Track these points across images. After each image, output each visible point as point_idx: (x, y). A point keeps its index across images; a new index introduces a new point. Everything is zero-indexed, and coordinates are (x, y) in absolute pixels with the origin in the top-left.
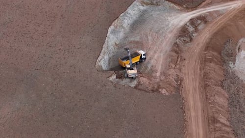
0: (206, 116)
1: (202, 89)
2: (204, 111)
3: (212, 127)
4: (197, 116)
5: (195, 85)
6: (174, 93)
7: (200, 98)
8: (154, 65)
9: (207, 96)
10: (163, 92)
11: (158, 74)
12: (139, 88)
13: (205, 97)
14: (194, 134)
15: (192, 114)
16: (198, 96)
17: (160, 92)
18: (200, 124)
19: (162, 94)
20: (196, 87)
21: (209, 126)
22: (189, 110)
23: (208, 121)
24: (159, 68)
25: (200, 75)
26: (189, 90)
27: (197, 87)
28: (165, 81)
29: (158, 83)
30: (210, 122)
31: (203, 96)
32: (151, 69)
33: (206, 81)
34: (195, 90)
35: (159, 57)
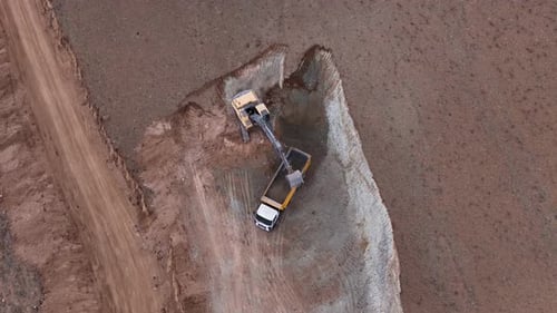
0: (48, 143)
1: (82, 218)
2: (57, 153)
3: (26, 117)
4: (67, 133)
5: (102, 225)
6: (138, 149)
7: (76, 187)
8: (225, 215)
9: (63, 200)
10: (160, 126)
11: (199, 183)
12: (213, 88)
13: (67, 195)
14: (58, 81)
15: (81, 132)
16: (83, 192)
17: (167, 121)
18: (53, 112)
19: (160, 119)
20: (98, 218)
21: (32, 115)
22: (91, 141)
23: (38, 129)
24: (206, 207)
25: (101, 268)
26: (113, 199)
27: (96, 221)
28: (170, 164)
29: (185, 147)
30: (33, 128)
31: (73, 195)
32: (224, 194)
33: (79, 251)
34: (98, 209)
35: (229, 255)
